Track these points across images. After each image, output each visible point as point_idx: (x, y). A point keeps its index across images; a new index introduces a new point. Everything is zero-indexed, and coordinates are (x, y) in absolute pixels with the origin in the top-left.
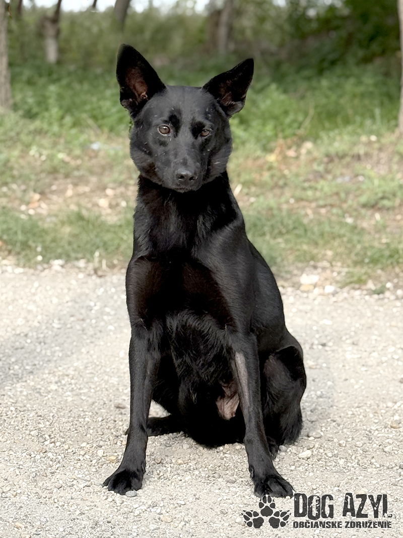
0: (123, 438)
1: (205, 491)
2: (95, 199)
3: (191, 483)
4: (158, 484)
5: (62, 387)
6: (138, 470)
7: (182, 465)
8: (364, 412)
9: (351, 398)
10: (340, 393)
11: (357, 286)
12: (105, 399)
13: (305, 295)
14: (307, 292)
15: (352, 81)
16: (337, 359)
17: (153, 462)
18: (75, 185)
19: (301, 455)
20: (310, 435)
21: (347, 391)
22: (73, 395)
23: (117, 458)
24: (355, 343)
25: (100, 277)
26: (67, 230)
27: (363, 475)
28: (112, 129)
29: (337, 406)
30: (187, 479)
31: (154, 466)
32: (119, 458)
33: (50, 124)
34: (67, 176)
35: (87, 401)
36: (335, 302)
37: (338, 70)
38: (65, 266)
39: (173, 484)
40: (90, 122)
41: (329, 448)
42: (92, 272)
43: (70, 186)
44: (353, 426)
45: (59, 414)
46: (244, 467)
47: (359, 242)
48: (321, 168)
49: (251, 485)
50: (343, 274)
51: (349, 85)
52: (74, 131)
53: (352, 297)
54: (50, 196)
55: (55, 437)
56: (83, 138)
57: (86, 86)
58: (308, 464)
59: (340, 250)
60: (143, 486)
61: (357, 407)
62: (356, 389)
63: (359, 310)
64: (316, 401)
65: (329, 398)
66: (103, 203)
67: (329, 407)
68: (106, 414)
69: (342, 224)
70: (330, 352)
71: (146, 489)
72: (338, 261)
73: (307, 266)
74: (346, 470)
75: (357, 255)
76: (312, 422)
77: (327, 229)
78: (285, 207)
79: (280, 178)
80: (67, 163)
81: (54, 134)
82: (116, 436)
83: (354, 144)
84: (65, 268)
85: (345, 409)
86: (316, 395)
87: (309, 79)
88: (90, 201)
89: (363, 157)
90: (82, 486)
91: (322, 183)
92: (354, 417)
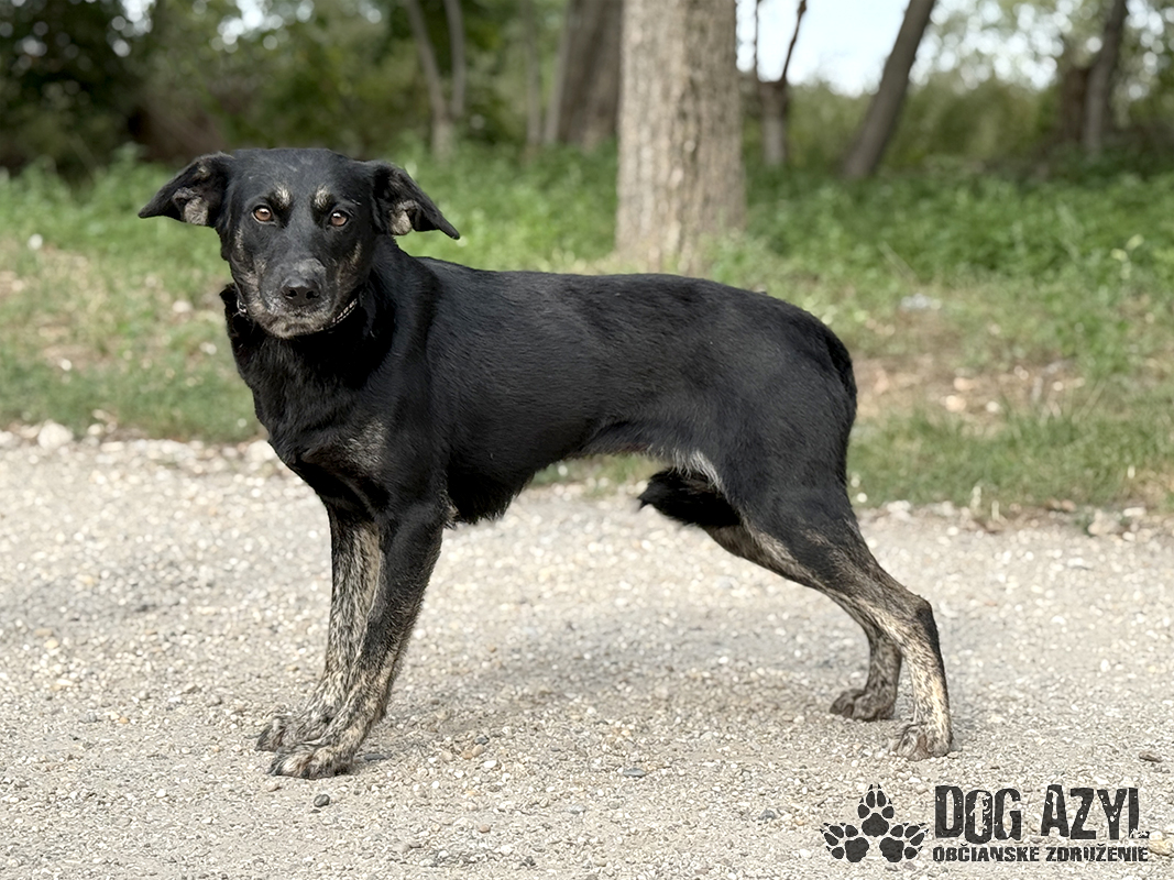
2: (934, 397)
25: (993, 533)
38: (915, 512)
43: (881, 374)
84: (914, 516)
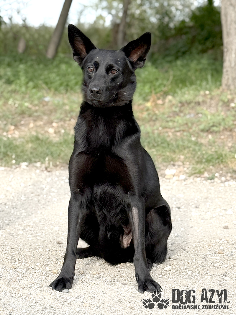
0: (61, 260)
1: (109, 289)
2: (46, 129)
3: (101, 285)
4: (81, 286)
5: (26, 232)
6: (70, 278)
7: (96, 275)
8: (202, 245)
9: (194, 237)
10: (189, 234)
11: (198, 175)
12: (51, 239)
13: (168, 181)
14: (170, 179)
15: (195, 62)
16: (187, 216)
17: (79, 273)
18: (35, 121)
19: (165, 269)
20: (171, 257)
21: (193, 233)
22: (32, 236)
23: (58, 271)
24: (197, 207)
25: (49, 172)
26: (30, 145)
27: (202, 280)
28: (56, 89)
29: (186, 242)
30: (98, 283)
31: (79, 276)
32: (59, 271)
33: (21, 87)
34: (30, 116)
35: (40, 240)
36: (185, 184)
37: (187, 57)
39: (90, 285)
40: (44, 86)
41: (182, 265)
42: (44, 169)
43: (32, 121)
44: (196, 253)
45: (24, 247)
46: (132, 276)
47: (199, 150)
48: (177, 110)
49: (136, 286)
50: (190, 169)
51: (193, 65)
52: (34, 91)
53: (196, 182)
54: (20, 127)
55: (22, 260)
56: (39, 94)
57: (41, 66)
58: (170, 274)
59: (188, 155)
60: (73, 287)
61: (198, 242)
62: (198, 232)
63: (199, 189)
64: (175, 239)
65: (182, 237)
66: (51, 131)
67: (182, 243)
68: (51, 247)
69: (190, 141)
70: (182, 212)
71: (74, 288)
72: (187, 161)
73: (169, 165)
74: (192, 277)
75: (198, 158)
76: (172, 250)
77: (181, 143)
78: (156, 132)
79: (153, 116)
80: (30, 109)
81: (23, 93)
82: (57, 259)
83: (196, 96)
84: (29, 167)
85: (191, 243)
86: (174, 235)
87: (170, 62)
88: (43, 130)
89: (201, 103)
90: (37, 287)
91: (177, 118)
92: (197, 248)
